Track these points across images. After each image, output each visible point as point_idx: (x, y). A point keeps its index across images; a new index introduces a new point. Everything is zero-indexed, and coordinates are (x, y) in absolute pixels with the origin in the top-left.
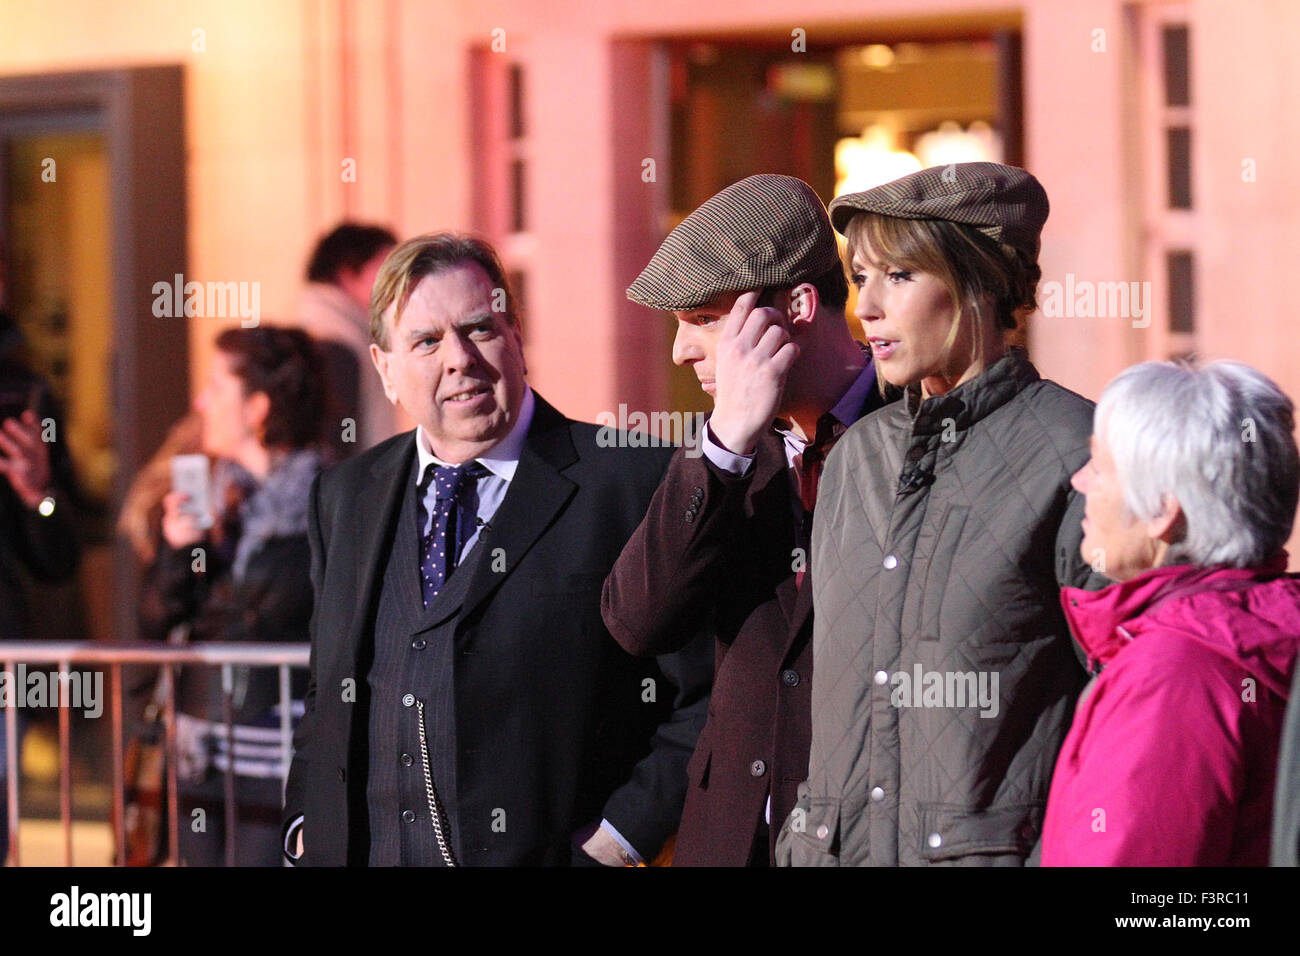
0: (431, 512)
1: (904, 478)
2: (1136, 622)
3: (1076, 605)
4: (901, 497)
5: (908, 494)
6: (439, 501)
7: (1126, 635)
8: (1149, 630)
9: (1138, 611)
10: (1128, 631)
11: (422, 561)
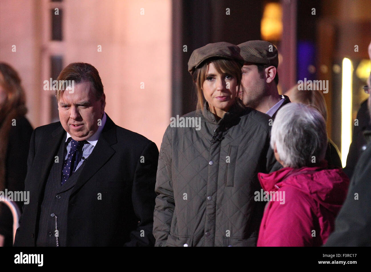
0: (68, 153)
1: (214, 137)
2: (280, 183)
3: (262, 178)
4: (212, 143)
5: (215, 143)
6: (71, 150)
7: (278, 187)
8: (284, 186)
9: (280, 180)
10: (278, 186)
11: (63, 169)
